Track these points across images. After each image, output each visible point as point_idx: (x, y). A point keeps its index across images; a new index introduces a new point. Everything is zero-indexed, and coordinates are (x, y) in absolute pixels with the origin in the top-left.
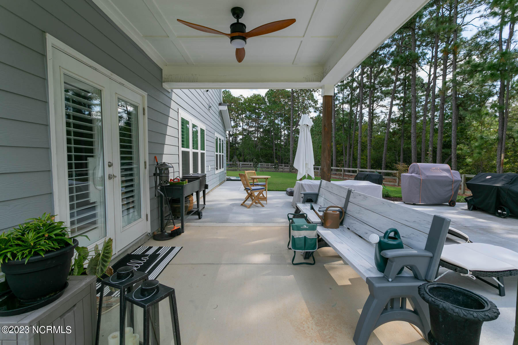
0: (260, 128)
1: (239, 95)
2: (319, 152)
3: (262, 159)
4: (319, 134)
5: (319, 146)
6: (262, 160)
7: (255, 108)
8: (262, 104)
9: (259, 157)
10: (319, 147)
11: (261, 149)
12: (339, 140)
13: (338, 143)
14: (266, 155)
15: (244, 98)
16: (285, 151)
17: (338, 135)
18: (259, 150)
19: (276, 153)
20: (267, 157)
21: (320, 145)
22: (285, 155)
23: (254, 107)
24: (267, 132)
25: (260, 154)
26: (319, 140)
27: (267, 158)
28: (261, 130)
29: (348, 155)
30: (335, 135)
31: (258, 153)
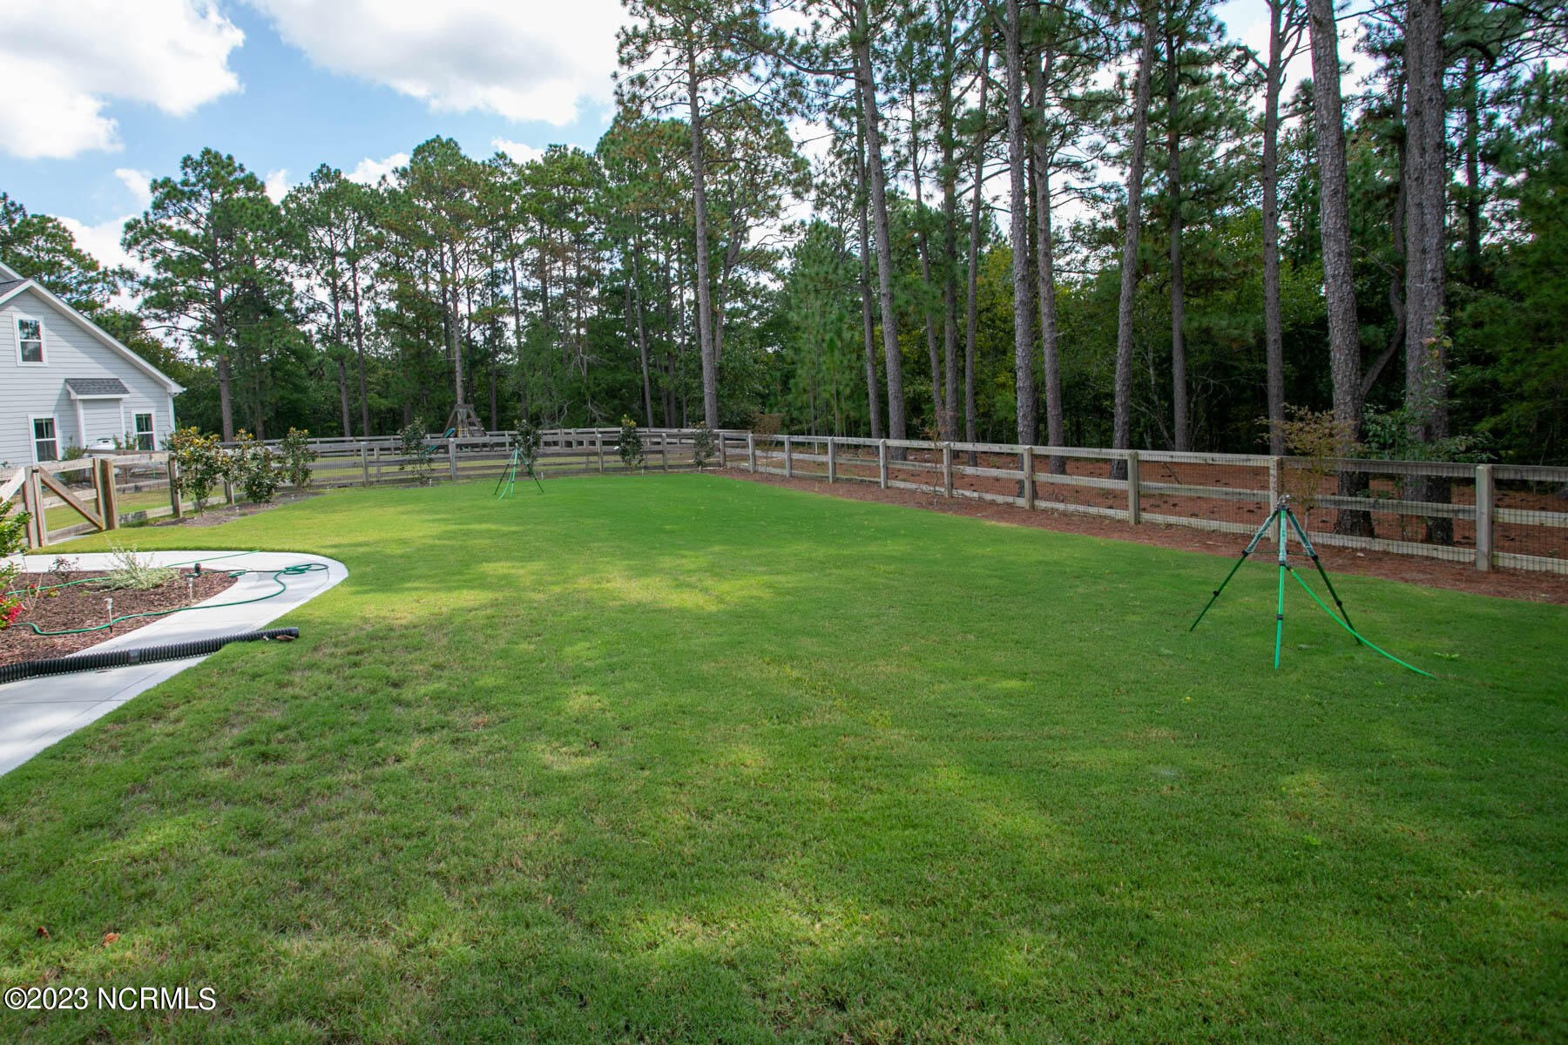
0: (590, 284)
1: (492, 156)
2: (824, 368)
3: (598, 408)
4: (819, 286)
5: (823, 340)
6: (596, 413)
7: (563, 206)
8: (586, 185)
9: (585, 402)
10: (825, 345)
11: (591, 368)
12: (911, 309)
13: (902, 323)
14: (612, 393)
15: (514, 165)
16: (687, 373)
17: (906, 287)
18: (584, 373)
19: (653, 381)
20: (615, 397)
21: (827, 337)
22: (688, 389)
23: (560, 199)
24: (616, 297)
25: (588, 388)
26: (823, 314)
27: (616, 402)
28: (595, 292)
29: (949, 375)
30: (892, 286)
31: (575, 385)
